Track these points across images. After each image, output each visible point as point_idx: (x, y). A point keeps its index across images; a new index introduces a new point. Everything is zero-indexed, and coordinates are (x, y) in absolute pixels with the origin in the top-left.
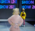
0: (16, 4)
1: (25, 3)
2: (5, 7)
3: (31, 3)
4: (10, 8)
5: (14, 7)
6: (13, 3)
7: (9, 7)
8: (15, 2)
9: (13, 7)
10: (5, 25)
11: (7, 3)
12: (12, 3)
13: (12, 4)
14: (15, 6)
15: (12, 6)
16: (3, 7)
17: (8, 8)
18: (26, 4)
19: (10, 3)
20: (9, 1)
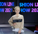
0: (13, 6)
1: (23, 6)
3: (30, 6)
5: (11, 10)
6: (9, 6)
7: (5, 10)
9: (9, 10)
12: (8, 6)
18: (25, 7)
19: (6, 6)
20: (5, 4)
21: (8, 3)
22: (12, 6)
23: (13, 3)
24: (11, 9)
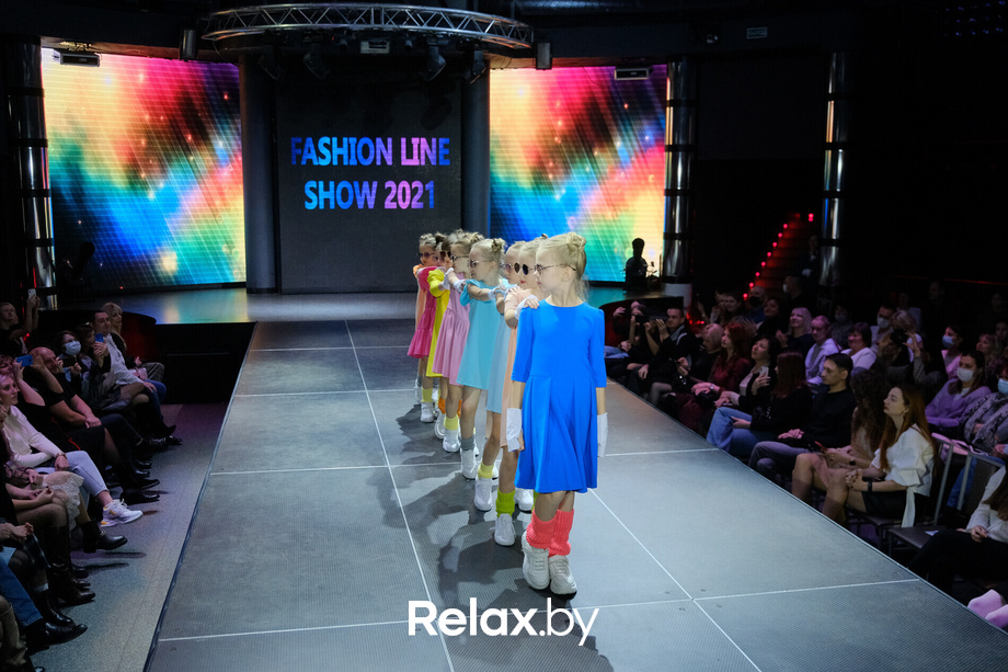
0: (438, 167)
2: (345, 193)
4: (389, 204)
5: (426, 193)
6: (414, 162)
7: (382, 193)
8: (432, 158)
9: (414, 192)
10: (346, 362)
11: (367, 163)
12: (405, 162)
13: (410, 174)
14: (430, 186)
15: (404, 184)
16: (330, 195)
17: (371, 204)
19: (390, 163)
20: (383, 151)
21: (403, 140)
22: (434, 163)
23: (442, 141)
24: (424, 184)
